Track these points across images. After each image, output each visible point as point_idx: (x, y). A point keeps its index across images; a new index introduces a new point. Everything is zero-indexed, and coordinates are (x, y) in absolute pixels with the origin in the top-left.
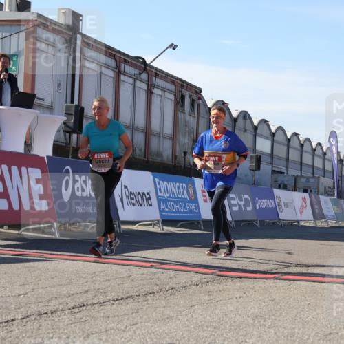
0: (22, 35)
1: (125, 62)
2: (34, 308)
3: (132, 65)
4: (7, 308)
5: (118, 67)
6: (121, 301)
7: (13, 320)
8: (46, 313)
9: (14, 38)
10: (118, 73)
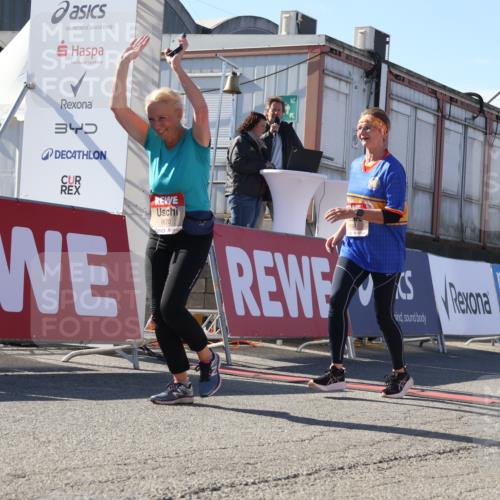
0: (304, 68)
1: (452, 100)
2: (324, 460)
3: (463, 106)
4: (286, 458)
5: (440, 109)
6: (451, 455)
7: (295, 476)
8: (342, 468)
9: (293, 72)
10: (441, 117)
